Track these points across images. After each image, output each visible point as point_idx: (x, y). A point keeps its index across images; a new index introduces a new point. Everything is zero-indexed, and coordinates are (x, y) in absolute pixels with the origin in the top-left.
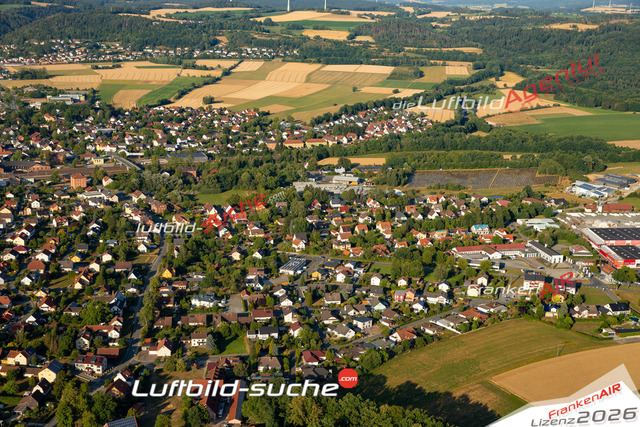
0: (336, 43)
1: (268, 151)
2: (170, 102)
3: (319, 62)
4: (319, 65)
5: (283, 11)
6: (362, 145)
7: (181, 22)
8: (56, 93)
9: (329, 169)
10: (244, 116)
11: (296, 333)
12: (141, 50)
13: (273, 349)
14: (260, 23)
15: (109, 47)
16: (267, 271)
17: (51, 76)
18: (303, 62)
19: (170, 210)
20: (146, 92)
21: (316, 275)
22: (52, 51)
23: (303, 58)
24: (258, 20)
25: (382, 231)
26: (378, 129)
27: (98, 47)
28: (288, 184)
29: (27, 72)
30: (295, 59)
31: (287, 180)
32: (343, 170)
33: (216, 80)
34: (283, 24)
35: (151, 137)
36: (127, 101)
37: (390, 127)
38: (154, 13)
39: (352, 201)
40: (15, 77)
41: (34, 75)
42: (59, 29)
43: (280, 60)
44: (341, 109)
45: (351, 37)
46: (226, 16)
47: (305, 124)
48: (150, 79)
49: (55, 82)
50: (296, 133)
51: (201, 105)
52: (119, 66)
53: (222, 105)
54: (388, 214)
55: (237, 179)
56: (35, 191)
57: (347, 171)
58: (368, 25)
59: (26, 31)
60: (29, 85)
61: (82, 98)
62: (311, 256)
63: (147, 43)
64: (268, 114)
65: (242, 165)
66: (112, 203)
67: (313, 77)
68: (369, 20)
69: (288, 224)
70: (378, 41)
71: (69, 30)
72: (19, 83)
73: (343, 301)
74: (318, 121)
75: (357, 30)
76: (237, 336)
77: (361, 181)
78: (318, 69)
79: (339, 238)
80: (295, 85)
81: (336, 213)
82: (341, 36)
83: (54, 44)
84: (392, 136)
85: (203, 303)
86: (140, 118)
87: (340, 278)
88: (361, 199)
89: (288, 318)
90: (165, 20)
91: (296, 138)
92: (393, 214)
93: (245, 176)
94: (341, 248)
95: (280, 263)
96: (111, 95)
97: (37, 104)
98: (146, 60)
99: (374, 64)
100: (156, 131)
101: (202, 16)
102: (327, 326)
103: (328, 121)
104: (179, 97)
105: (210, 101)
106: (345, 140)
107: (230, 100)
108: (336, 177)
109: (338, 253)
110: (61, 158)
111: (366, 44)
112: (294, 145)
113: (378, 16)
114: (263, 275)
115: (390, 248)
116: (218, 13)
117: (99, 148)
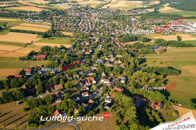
74: (129, 11)
105: (108, 7)
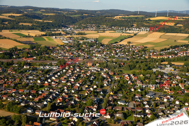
0: (170, 26)
1: (146, 59)
2: (118, 43)
3: (164, 32)
4: (164, 33)
5: (154, 17)
6: (176, 59)
7: (123, 20)
8: (87, 39)
9: (164, 65)
10: (139, 48)
11: (149, 116)
12: (111, 27)
13: (142, 120)
14: (147, 20)
15: (102, 27)
16: (142, 95)
17: (86, 34)
18: (159, 32)
19: (115, 74)
20: (111, 39)
21: (157, 98)
22: (87, 27)
23: (159, 31)
24: (146, 19)
25: (181, 86)
26: (182, 54)
27: (99, 27)
28: (151, 69)
29: (80, 33)
30: (157, 31)
31: (151, 68)
32: (169, 66)
33: (132, 37)
34: (154, 20)
35: (111, 53)
36: (105, 42)
37: (186, 53)
38: (116, 17)
39: (171, 76)
40: (77, 34)
41: (82, 34)
42: (90, 21)
43: (152, 31)
44: (170, 47)
45: (175, 25)
46: (136, 18)
47: (158, 51)
48: (113, 36)
49: (87, 36)
50: (155, 53)
51: (127, 44)
52: (104, 32)
53: (133, 44)
54: (183, 81)
55: (135, 66)
56: (78, 66)
57: (170, 66)
58: (181, 21)
59: (81, 22)
60: (80, 37)
61: (94, 41)
62: (156, 92)
63: (113, 26)
64: (147, 47)
65: (137, 62)
66: (98, 71)
67: (162, 37)
68: (182, 19)
69: (150, 81)
70: (184, 26)
71: (92, 22)
72: (78, 36)
73: (166, 108)
75: (178, 23)
76: (131, 115)
77: (175, 70)
78: (164, 34)
79: (166, 87)
80: (156, 39)
81: (165, 79)
82: (172, 24)
83: (88, 26)
84: (187, 56)
85: (121, 103)
86: (109, 47)
87: (165, 100)
88: (175, 76)
89: (147, 111)
90: (118, 19)
91: (155, 55)
92: (185, 81)
93: (138, 66)
94: (167, 91)
95: (146, 93)
96: (102, 40)
97: (81, 42)
98: (112, 30)
99: (182, 33)
100: (113, 51)
101: (130, 18)
102: (160, 115)
103: (165, 50)
104: (121, 41)
105: (130, 43)
106: (170, 57)
107: (135, 43)
108: (166, 68)
109: (165, 92)
110: (86, 57)
111: (180, 27)
112: (154, 57)
113: (185, 18)
114: (140, 97)
115: (183, 92)
116: (134, 17)
117: (96, 55)
